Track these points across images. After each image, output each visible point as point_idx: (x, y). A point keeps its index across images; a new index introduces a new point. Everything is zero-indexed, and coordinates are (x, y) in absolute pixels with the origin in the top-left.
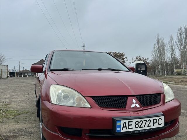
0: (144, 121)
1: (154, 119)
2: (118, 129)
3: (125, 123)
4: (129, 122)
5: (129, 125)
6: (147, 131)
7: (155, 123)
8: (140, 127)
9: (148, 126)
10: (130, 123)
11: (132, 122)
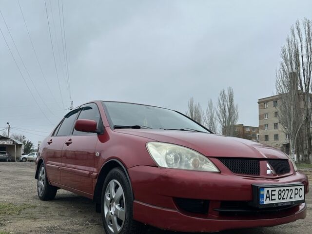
0: (287, 190)
1: (296, 189)
2: (261, 200)
3: (268, 191)
4: (272, 191)
5: (272, 195)
6: (290, 204)
7: (297, 194)
8: (283, 199)
9: (291, 198)
10: (273, 193)
11: (275, 190)
